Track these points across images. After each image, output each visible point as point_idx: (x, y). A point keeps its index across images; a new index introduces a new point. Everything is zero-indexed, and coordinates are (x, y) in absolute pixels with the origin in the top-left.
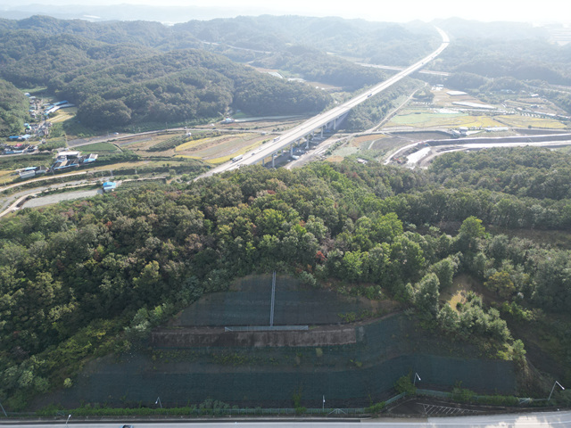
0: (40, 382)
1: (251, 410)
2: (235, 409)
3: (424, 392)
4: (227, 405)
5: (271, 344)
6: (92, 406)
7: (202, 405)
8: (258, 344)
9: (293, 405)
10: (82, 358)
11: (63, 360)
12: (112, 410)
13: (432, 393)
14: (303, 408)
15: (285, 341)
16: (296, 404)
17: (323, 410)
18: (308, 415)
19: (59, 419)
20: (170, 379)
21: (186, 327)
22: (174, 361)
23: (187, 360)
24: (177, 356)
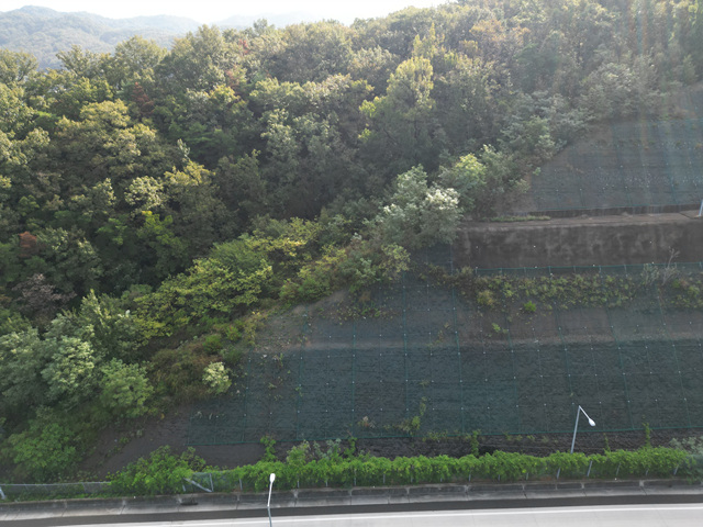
19: (196, 504)
20: (557, 360)
21: (554, 215)
22: (552, 305)
23: (599, 302)
24: (559, 290)
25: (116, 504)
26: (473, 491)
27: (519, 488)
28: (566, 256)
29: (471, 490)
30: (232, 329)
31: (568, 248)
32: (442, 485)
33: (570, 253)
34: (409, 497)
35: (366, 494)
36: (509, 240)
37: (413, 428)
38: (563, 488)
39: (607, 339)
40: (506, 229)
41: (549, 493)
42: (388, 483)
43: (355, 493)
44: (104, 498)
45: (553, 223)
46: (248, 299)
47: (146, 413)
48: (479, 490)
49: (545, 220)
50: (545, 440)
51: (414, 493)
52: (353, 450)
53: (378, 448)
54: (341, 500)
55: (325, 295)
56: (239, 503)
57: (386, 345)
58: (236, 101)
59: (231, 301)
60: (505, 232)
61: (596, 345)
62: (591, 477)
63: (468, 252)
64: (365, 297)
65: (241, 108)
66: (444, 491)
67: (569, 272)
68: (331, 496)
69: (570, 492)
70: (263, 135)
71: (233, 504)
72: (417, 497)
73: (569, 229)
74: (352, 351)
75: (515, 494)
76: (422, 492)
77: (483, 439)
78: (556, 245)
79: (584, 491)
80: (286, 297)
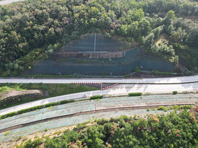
0: (21, 67)
1: (89, 76)
2: (84, 76)
3: (143, 71)
4: (81, 75)
5: (94, 57)
6: (39, 75)
7: (73, 75)
8: (90, 57)
9: (102, 75)
10: (33, 60)
11: (27, 61)
12: (46, 76)
13: (145, 71)
14: (105, 76)
15: (99, 56)
16: (103, 74)
17: (111, 76)
18: (106, 78)
19: (30, 78)
20: (62, 67)
21: (66, 51)
22: (63, 62)
25: (23, 78)
30: (31, 63)
36: (60, 54)
37: (49, 73)
47: (24, 70)
54: (42, 78)
55: (41, 59)
57: (46, 65)
61: (66, 66)
63: (55, 56)
64: (44, 60)
65: (32, 30)
67: (65, 58)
69: (61, 78)
70: (34, 36)
72: (49, 78)
74: (43, 65)
78: (64, 55)
80: (37, 59)
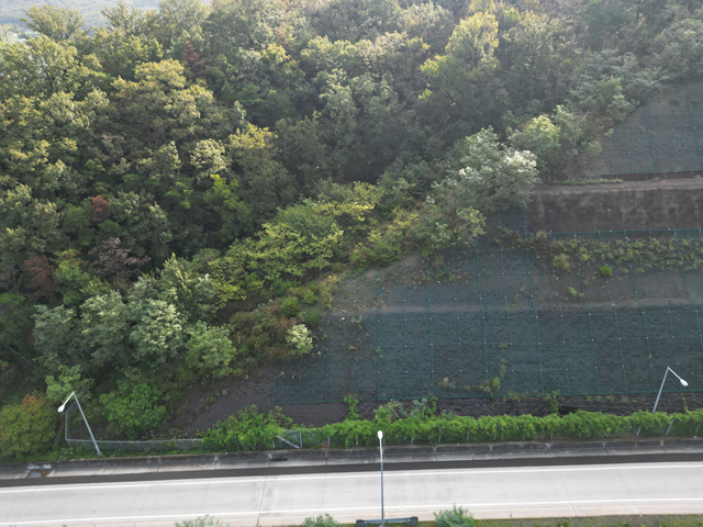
10: (318, 273)
19: (286, 460)
20: (635, 323)
21: (627, 177)
22: (629, 269)
23: (675, 266)
24: (635, 254)
25: (209, 460)
26: (554, 448)
27: (600, 446)
28: (641, 219)
29: (553, 447)
30: (308, 293)
31: (644, 211)
32: (525, 443)
33: (645, 216)
34: (492, 453)
35: (450, 451)
36: (583, 203)
37: (494, 389)
38: (642, 445)
39: (684, 302)
40: (581, 192)
41: (629, 449)
42: (471, 441)
43: (439, 450)
44: (197, 454)
45: (627, 186)
46: (320, 263)
47: (230, 374)
48: (561, 448)
49: (618, 183)
50: (625, 400)
51: (496, 450)
52: (435, 409)
53: (459, 407)
54: (426, 456)
55: (397, 260)
56: (327, 459)
57: (462, 308)
58: (287, 61)
59: (304, 265)
60: (579, 195)
61: (673, 308)
62: (670, 435)
63: (541, 216)
64: (439, 261)
65: (293, 69)
66: (526, 448)
67: (644, 235)
68: (416, 453)
69: (650, 449)
70: (321, 96)
71: (321, 459)
72: (500, 453)
73: (645, 192)
74: (429, 314)
75: (596, 451)
76: (505, 449)
77: (563, 399)
78: (631, 208)
79: (663, 448)
80: (358, 261)
